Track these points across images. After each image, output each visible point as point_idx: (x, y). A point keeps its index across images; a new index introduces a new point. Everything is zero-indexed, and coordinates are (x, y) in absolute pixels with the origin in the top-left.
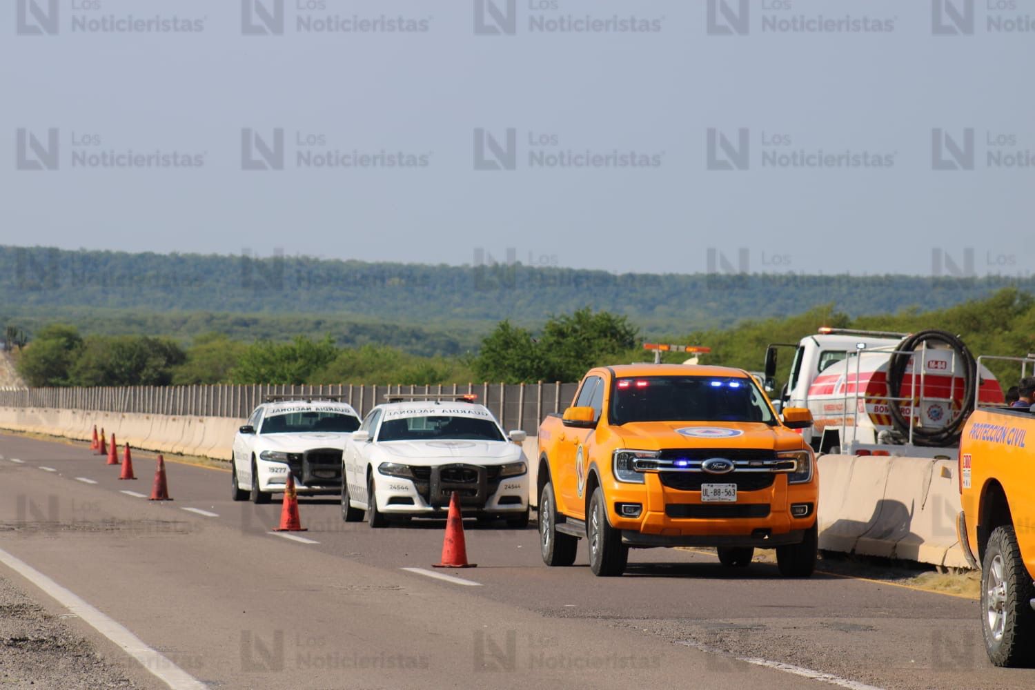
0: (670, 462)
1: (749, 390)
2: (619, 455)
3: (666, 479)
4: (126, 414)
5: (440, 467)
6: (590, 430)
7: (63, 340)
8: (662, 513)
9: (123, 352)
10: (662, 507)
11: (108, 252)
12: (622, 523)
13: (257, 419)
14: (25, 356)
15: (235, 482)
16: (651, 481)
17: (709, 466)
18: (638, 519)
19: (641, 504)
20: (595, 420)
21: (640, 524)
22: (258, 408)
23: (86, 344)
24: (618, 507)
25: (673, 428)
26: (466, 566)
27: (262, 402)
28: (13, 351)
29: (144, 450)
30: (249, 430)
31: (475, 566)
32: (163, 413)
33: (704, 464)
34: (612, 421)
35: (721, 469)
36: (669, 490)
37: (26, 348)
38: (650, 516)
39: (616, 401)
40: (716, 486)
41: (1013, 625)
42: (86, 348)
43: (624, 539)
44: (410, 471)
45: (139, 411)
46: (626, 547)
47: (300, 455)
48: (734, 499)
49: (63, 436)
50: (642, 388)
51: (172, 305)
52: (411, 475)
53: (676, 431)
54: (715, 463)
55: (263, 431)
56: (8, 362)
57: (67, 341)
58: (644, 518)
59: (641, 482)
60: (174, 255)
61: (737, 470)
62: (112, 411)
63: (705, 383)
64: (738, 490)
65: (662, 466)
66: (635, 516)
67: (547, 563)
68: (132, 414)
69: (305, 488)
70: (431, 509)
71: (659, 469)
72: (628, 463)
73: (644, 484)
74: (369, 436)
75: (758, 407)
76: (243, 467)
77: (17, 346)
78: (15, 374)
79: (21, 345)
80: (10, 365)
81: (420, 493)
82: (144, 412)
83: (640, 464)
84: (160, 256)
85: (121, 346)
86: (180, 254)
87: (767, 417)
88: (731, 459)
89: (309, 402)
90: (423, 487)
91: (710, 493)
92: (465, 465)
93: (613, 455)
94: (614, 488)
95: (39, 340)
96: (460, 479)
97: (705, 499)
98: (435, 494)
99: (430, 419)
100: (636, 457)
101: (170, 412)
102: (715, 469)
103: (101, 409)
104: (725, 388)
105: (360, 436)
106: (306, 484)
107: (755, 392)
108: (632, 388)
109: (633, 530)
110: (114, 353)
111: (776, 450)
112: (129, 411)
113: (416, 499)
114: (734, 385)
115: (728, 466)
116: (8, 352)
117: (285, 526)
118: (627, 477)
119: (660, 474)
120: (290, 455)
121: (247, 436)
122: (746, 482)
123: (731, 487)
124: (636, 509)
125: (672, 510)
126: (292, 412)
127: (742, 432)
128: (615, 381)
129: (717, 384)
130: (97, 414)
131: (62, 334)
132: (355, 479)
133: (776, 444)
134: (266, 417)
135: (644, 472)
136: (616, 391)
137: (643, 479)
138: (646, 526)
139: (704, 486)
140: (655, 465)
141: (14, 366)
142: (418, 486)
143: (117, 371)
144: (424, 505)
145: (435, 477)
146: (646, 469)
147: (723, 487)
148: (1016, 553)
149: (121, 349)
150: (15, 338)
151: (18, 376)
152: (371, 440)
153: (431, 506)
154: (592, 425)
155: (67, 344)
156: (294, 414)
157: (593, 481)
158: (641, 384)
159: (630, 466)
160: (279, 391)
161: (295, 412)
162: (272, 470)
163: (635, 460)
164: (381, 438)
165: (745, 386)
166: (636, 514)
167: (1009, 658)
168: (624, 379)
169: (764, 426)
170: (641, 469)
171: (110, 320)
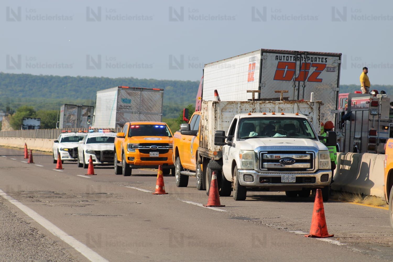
0: (142, 147)
1: (166, 128)
2: (129, 145)
3: (141, 151)
4: (36, 139)
5: (103, 151)
6: (123, 138)
7: (28, 112)
8: (139, 160)
9: (52, 117)
10: (140, 158)
11: (52, 76)
12: (130, 162)
13: (59, 139)
14: (13, 119)
15: (54, 157)
16: (137, 152)
17: (152, 148)
18: (134, 161)
19: (134, 157)
20: (125, 136)
21: (134, 162)
22: (60, 135)
23: (37, 114)
24: (128, 158)
25: (143, 138)
26: (94, 174)
27: (62, 133)
28: (8, 117)
29: (41, 151)
30: (57, 142)
31: (96, 175)
32: (47, 138)
33: (150, 147)
34: (129, 136)
35: (155, 148)
36: (141, 154)
37: (13, 115)
38: (137, 160)
39: (130, 131)
40: (153, 153)
41: (180, 178)
42: (37, 115)
43: (130, 166)
44: (94, 152)
45: (40, 138)
46: (131, 168)
47: (72, 149)
48: (158, 156)
49: (17, 147)
50: (138, 128)
51: (77, 97)
52: (95, 153)
53: (144, 139)
54: (153, 147)
55: (61, 142)
56: (6, 121)
57: (29, 113)
58: (135, 161)
59: (134, 152)
60: (79, 77)
61: (159, 148)
62: (32, 138)
63: (154, 126)
64: (159, 153)
65: (140, 147)
66: (133, 161)
67: (116, 174)
68: (38, 139)
69: (73, 159)
70: (100, 163)
71: (139, 148)
72: (131, 147)
73: (135, 152)
74: (84, 142)
75: (167, 133)
76: (56, 153)
77: (10, 115)
78: (9, 126)
79: (12, 114)
80: (7, 122)
81: (97, 158)
82: (42, 138)
83: (134, 147)
84: (72, 78)
85: (51, 114)
86: (81, 77)
87: (169, 135)
88: (157, 146)
89: (76, 133)
90: (98, 157)
91: (152, 154)
92: (110, 150)
93: (127, 145)
94: (128, 153)
95: (19, 112)
96: (109, 154)
97: (151, 156)
98: (102, 159)
99: (102, 137)
100: (133, 145)
101: (49, 138)
102: (153, 148)
103: (29, 137)
104: (159, 128)
105: (81, 142)
106: (73, 158)
107: (167, 129)
108: (135, 128)
109: (132, 164)
110: (48, 117)
111: (169, 143)
112: (37, 138)
113: (96, 160)
114: (162, 127)
115: (157, 147)
116: (6, 117)
117: (57, 168)
118: (131, 150)
119: (139, 150)
120: (69, 149)
121: (57, 143)
122: (161, 152)
123: (158, 153)
124: (133, 159)
125: (142, 159)
126: (70, 136)
127: (161, 139)
128: (130, 126)
129: (157, 127)
130: (28, 139)
131: (27, 110)
132: (80, 155)
133: (169, 142)
134: (63, 137)
135: (135, 149)
136: (130, 128)
137: (135, 151)
138: (135, 163)
139: (150, 153)
140: (138, 147)
141: (9, 122)
142: (97, 156)
143: (49, 124)
144: (99, 162)
145: (102, 154)
146: (136, 148)
147: (155, 153)
148: (180, 162)
149: (51, 116)
150: (9, 111)
151: (11, 126)
152: (84, 143)
153: (101, 162)
154: (124, 137)
155: (30, 114)
156: (71, 137)
157: (123, 152)
158: (137, 127)
159: (132, 148)
160: (67, 130)
161: (71, 136)
162: (64, 154)
163: (133, 146)
164: (87, 143)
165: (164, 127)
166: (133, 160)
167: (179, 185)
168: (133, 125)
169: (168, 137)
170: (134, 148)
171: (52, 104)
